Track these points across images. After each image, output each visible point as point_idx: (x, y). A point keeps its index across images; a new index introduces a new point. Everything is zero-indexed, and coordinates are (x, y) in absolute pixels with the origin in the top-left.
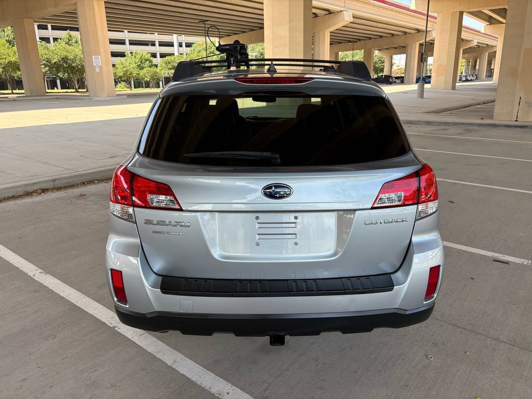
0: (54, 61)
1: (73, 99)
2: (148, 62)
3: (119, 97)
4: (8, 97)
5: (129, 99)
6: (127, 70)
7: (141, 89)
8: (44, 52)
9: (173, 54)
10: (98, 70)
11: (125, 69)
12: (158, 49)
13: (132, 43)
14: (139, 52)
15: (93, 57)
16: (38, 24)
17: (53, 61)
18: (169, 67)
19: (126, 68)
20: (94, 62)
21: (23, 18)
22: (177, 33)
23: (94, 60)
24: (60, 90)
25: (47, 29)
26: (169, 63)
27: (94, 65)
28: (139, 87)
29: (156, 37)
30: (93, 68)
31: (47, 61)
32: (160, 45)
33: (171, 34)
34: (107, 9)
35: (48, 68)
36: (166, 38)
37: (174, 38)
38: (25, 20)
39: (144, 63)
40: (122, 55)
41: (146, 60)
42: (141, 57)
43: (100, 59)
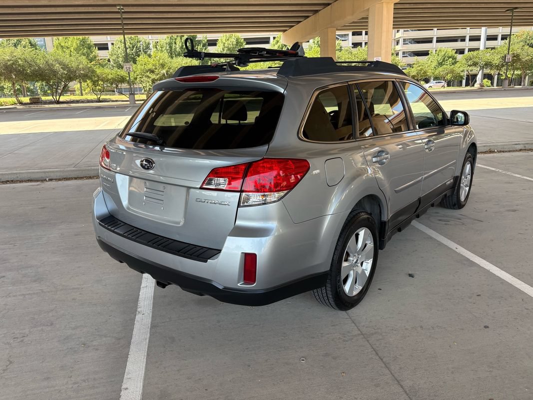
2: (451, 59)
6: (421, 69)
8: (347, 56)
9: (478, 49)
12: (467, 45)
13: (439, 40)
14: (443, 49)
16: (353, 31)
18: (469, 63)
19: (420, 67)
21: (328, 28)
22: (485, 26)
25: (361, 34)
26: (471, 59)
29: (468, 32)
32: (470, 40)
33: (480, 27)
34: (395, 10)
36: (475, 32)
37: (483, 32)
38: (330, 30)
39: (447, 60)
40: (425, 53)
41: (449, 57)
42: (444, 55)
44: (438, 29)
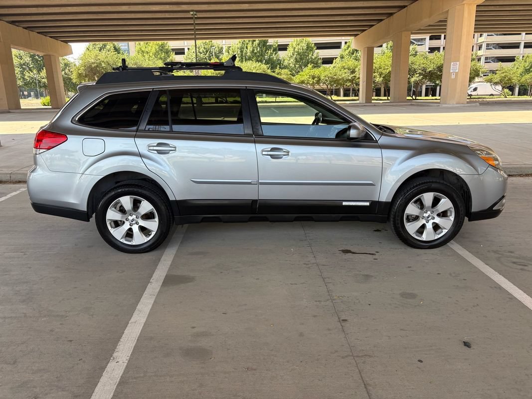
0: (430, 70)
1: (423, 106)
3: (469, 105)
4: (379, 103)
5: (481, 106)
6: (505, 75)
7: (525, 96)
10: (453, 77)
11: (503, 75)
13: (528, 46)
15: (452, 63)
16: (431, 35)
17: (428, 70)
20: (451, 68)
21: (401, 32)
23: (452, 66)
24: (423, 97)
25: (440, 39)
27: (451, 71)
28: (524, 94)
30: (450, 74)
31: (422, 70)
35: (422, 77)
38: (404, 33)
40: (511, 59)
43: (458, 66)
44: (526, 34)
